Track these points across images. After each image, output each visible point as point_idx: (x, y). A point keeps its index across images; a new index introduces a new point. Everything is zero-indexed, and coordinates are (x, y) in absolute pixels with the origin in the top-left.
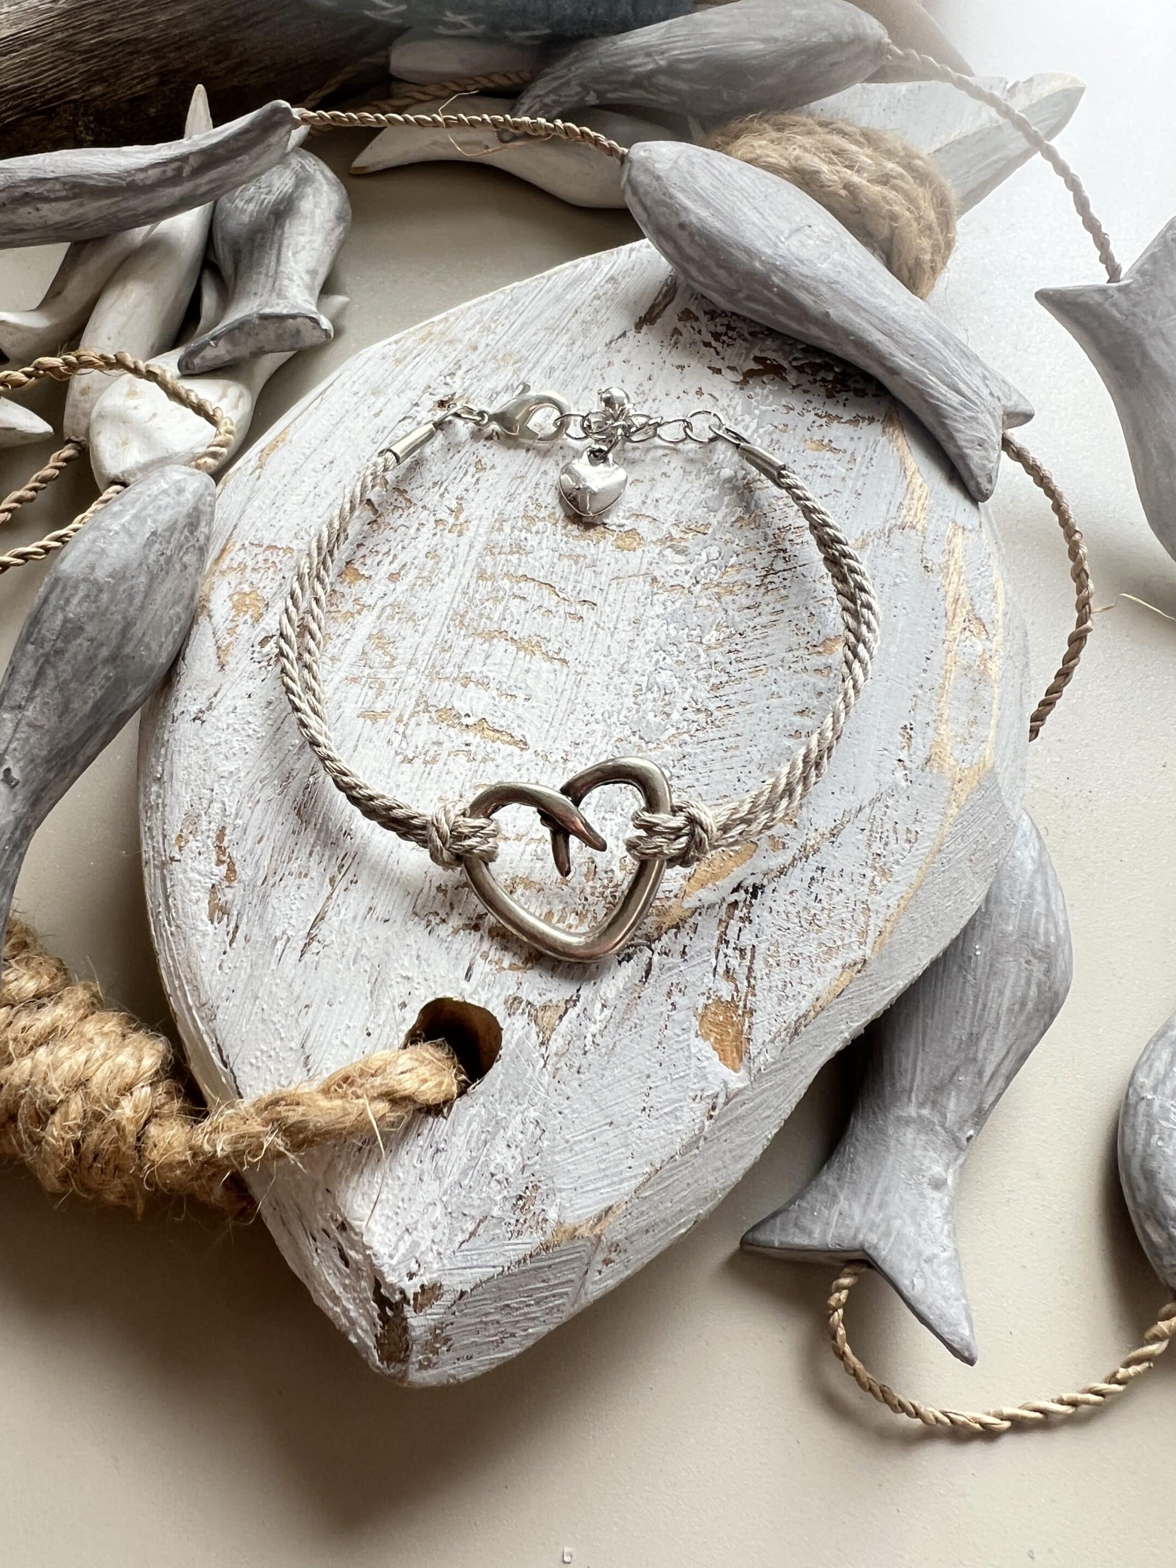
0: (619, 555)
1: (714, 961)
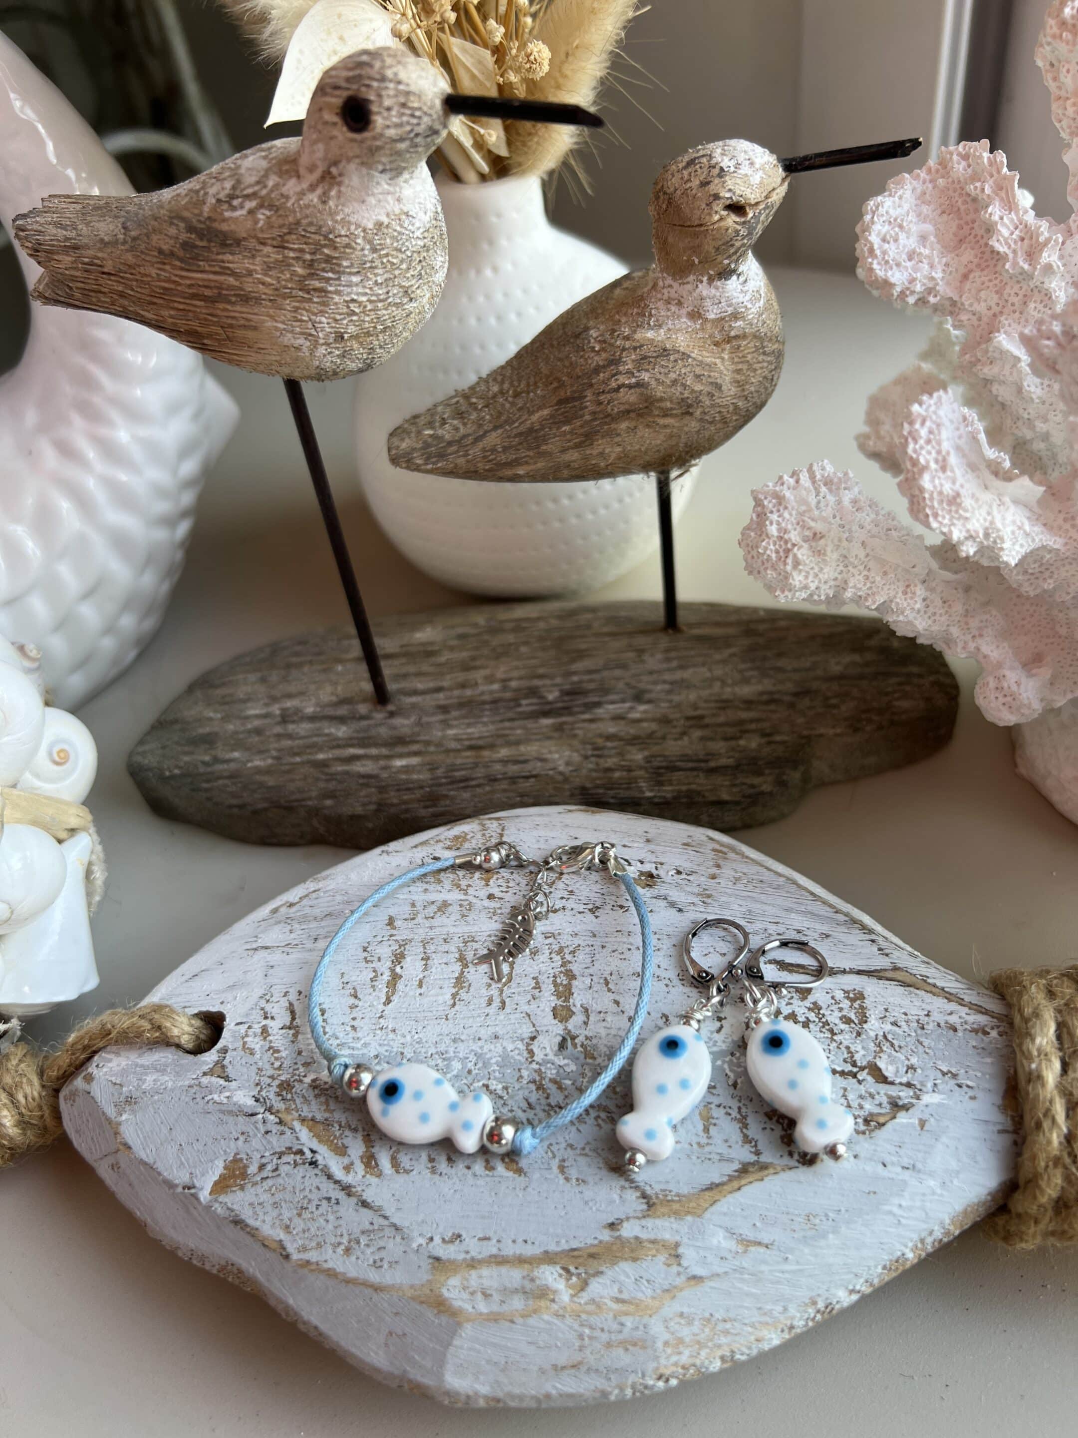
0: (548, 1010)
1: (267, 1154)
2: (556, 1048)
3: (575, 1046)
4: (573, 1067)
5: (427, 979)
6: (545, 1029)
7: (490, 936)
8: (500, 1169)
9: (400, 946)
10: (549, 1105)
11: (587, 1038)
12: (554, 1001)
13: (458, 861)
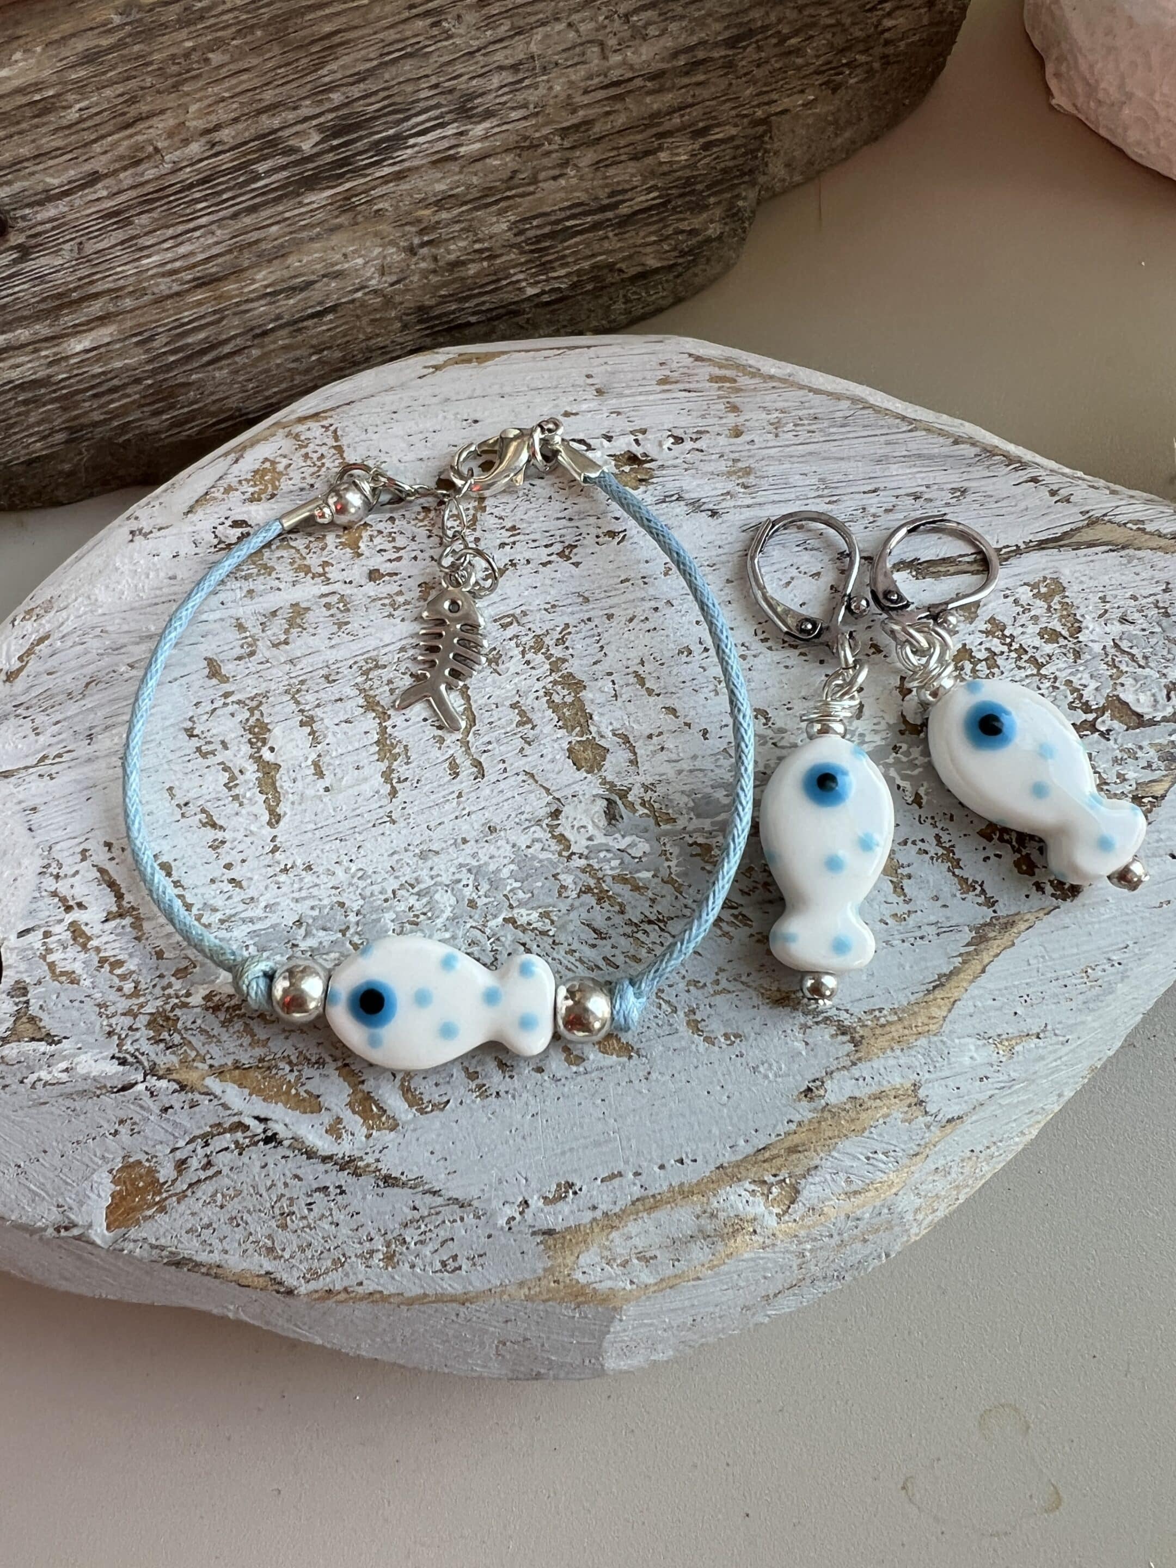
0: (561, 756)
1: (180, 1144)
2: (603, 822)
3: (631, 806)
4: (643, 847)
5: (326, 759)
6: (569, 792)
7: (403, 649)
8: (594, 1056)
9: (251, 710)
10: (630, 923)
11: (646, 788)
12: (565, 739)
13: (288, 523)
